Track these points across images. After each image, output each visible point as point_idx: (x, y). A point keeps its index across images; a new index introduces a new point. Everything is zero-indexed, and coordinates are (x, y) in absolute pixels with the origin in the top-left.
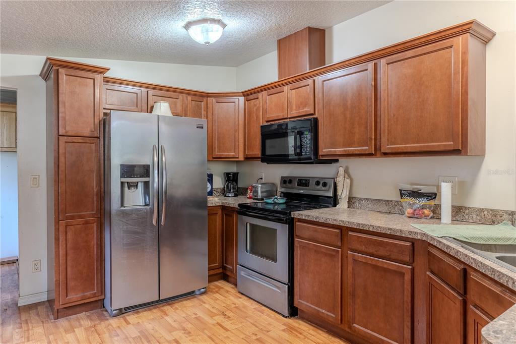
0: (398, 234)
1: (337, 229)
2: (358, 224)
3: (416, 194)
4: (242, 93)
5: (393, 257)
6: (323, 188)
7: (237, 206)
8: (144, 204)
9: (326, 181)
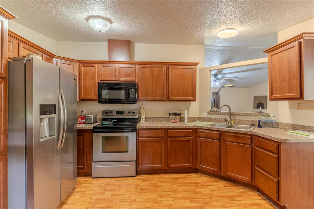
0: (188, 128)
1: (162, 130)
2: (173, 127)
3: (175, 114)
4: (79, 61)
5: (186, 136)
6: (133, 114)
7: (92, 128)
8: (49, 135)
9: (134, 111)
